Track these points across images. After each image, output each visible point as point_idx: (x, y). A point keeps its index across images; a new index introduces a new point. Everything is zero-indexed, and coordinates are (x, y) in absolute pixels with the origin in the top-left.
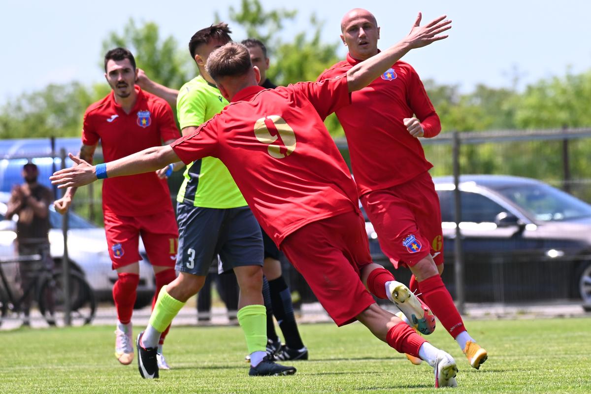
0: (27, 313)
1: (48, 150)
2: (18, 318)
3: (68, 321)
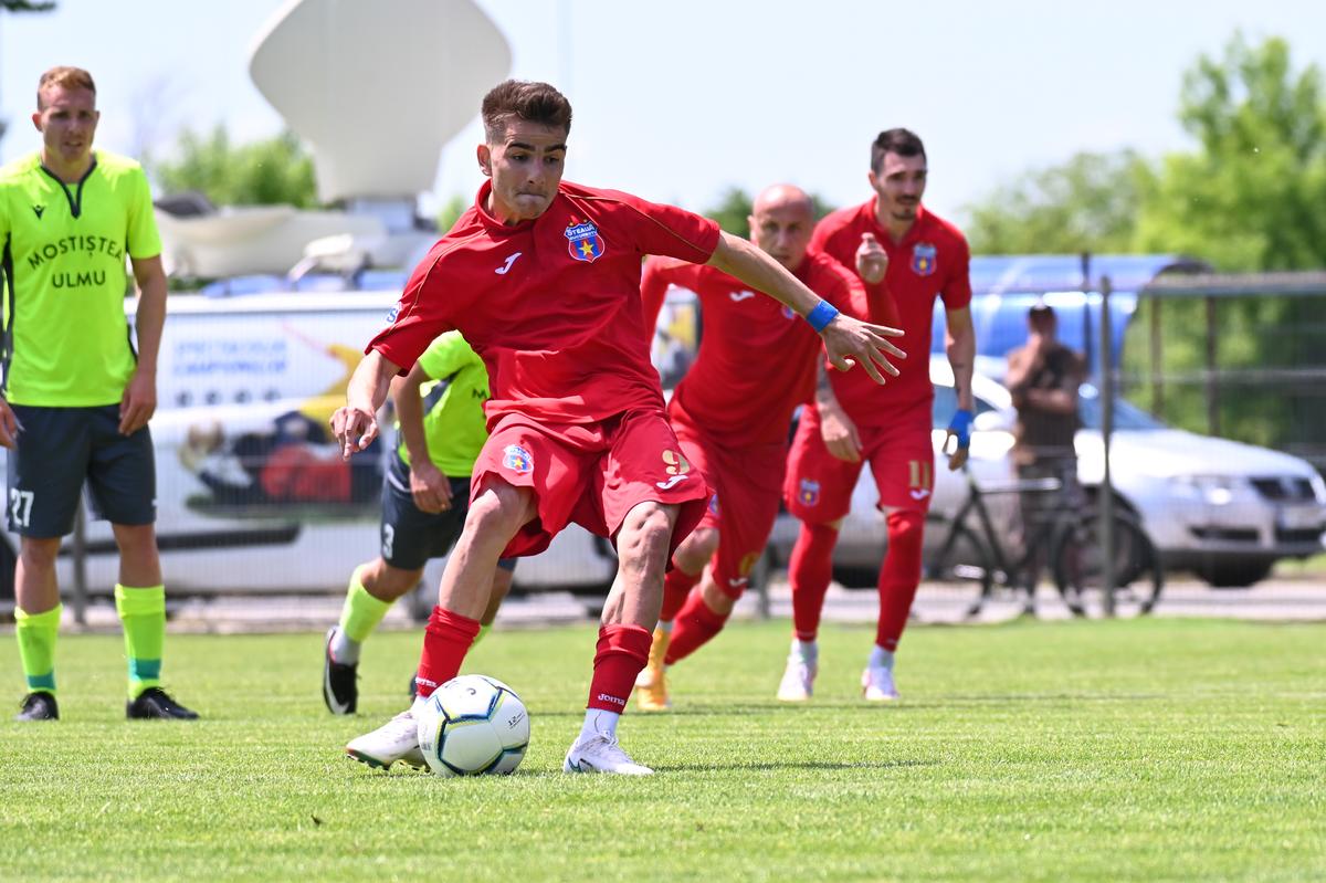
0: (1031, 589)
1: (1076, 278)
2: (1013, 600)
3: (1110, 606)
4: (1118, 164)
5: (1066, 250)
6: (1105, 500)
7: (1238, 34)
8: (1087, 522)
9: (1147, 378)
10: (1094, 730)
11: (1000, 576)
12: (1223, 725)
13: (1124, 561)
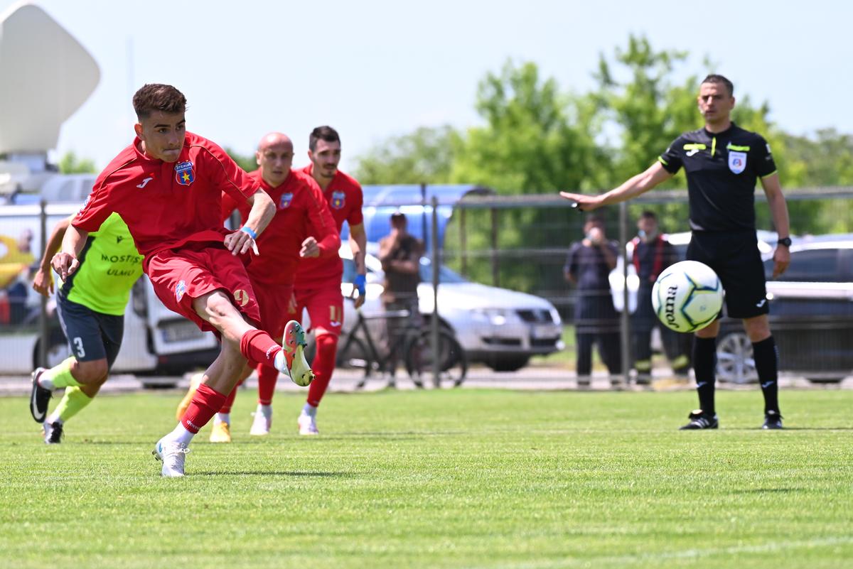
0: (393, 372)
1: (418, 198)
2: (383, 379)
3: (437, 382)
4: (442, 134)
5: (412, 182)
6: (434, 322)
7: (510, 61)
8: (424, 334)
9: (458, 254)
10: (428, 451)
11: (375, 365)
12: (501, 449)
13: (445, 357)
